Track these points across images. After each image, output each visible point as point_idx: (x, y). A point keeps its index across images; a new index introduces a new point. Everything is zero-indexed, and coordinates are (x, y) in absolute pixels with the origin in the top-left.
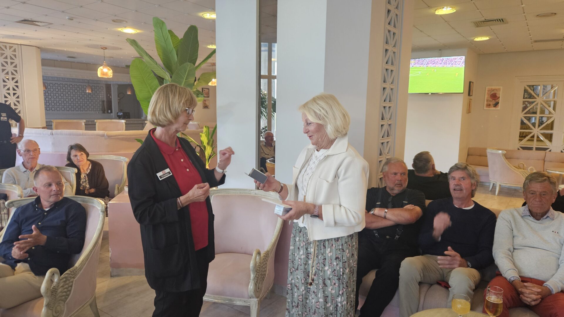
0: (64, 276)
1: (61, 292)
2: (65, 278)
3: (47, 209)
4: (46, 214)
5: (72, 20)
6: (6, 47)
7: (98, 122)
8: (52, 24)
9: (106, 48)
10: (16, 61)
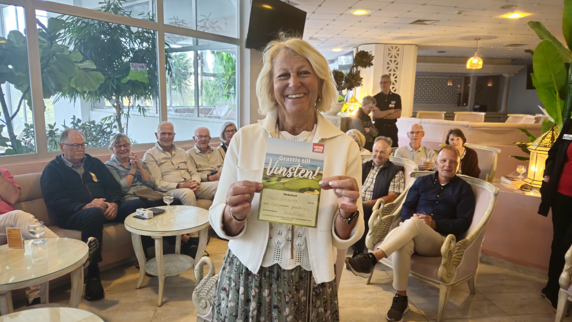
0: (458, 244)
1: (455, 257)
2: (459, 246)
3: (443, 185)
4: (442, 188)
5: (461, 13)
6: (392, 48)
7: (457, 114)
8: (438, 21)
9: (480, 39)
10: (398, 59)
